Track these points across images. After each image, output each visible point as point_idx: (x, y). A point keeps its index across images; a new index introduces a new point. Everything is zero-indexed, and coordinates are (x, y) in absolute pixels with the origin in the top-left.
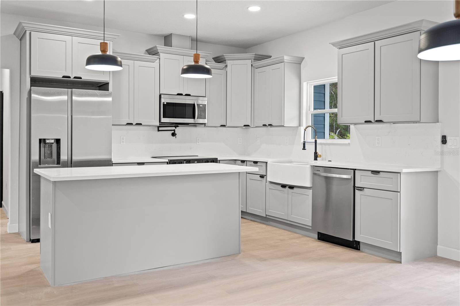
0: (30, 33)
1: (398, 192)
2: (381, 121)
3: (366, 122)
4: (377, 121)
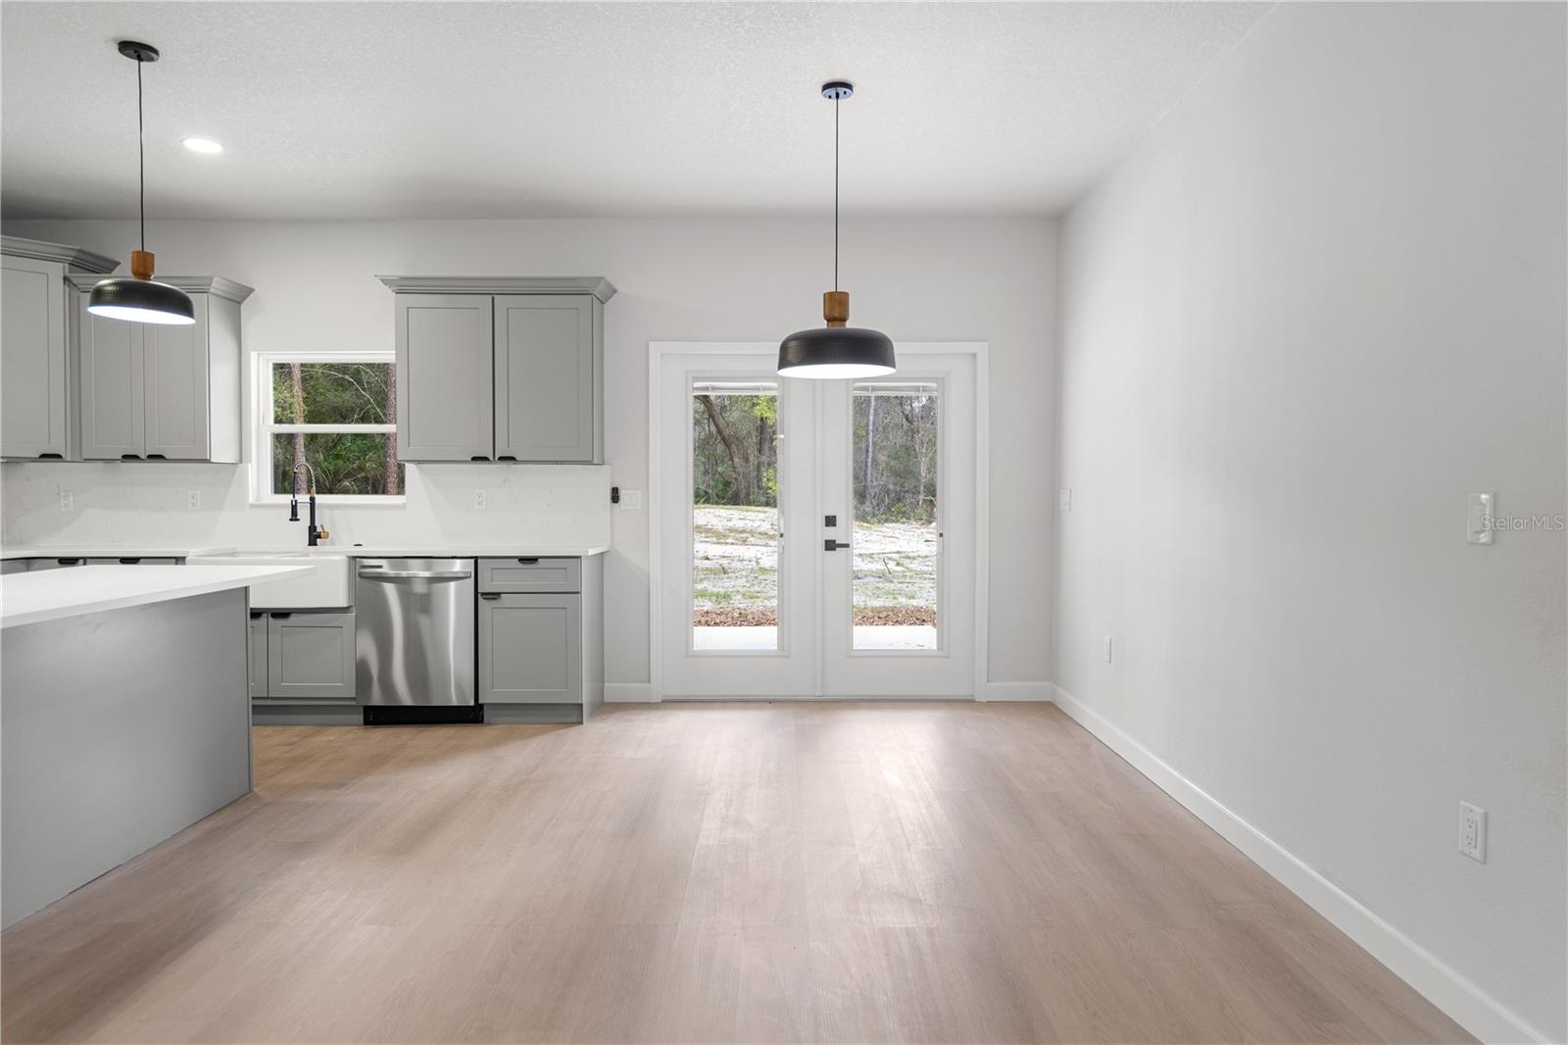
1: (578, 593)
2: (512, 459)
3: (475, 459)
4: (501, 459)
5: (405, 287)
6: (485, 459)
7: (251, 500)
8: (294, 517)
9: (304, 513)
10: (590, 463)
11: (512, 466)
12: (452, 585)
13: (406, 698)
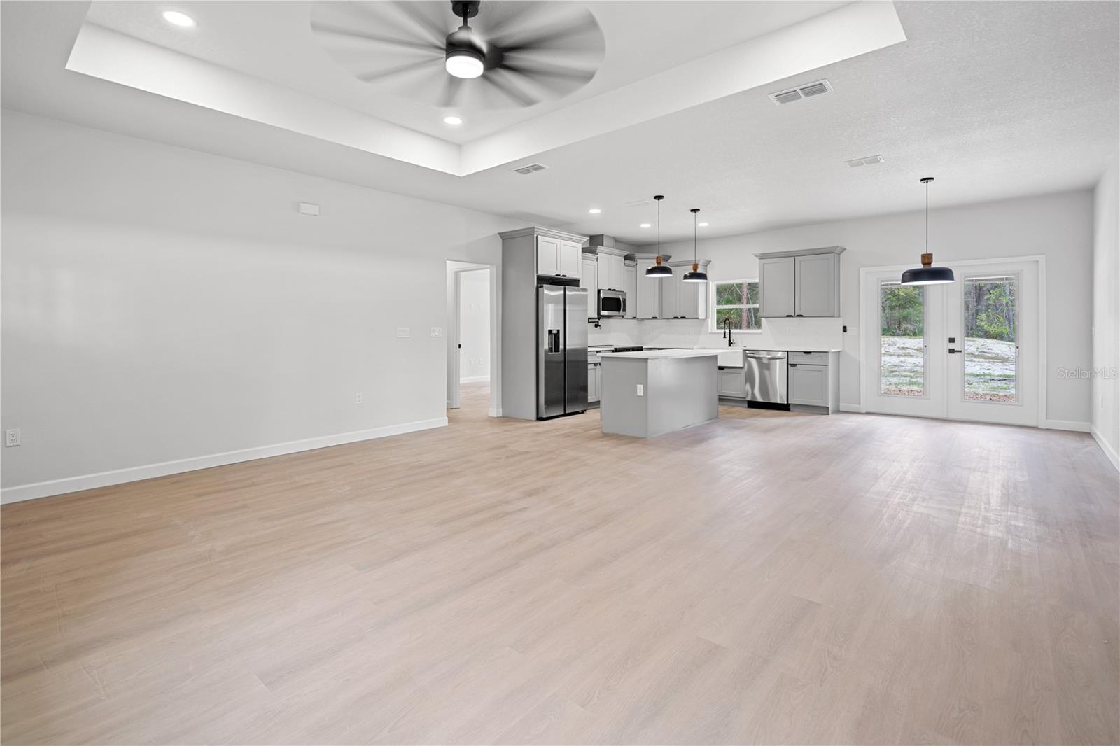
0: (537, 237)
1: (828, 366)
2: (801, 316)
3: (788, 316)
4: (798, 316)
5: (762, 257)
6: (791, 316)
7: (710, 331)
8: (725, 337)
9: (727, 336)
10: (833, 317)
11: (802, 318)
12: (778, 360)
13: (759, 399)
